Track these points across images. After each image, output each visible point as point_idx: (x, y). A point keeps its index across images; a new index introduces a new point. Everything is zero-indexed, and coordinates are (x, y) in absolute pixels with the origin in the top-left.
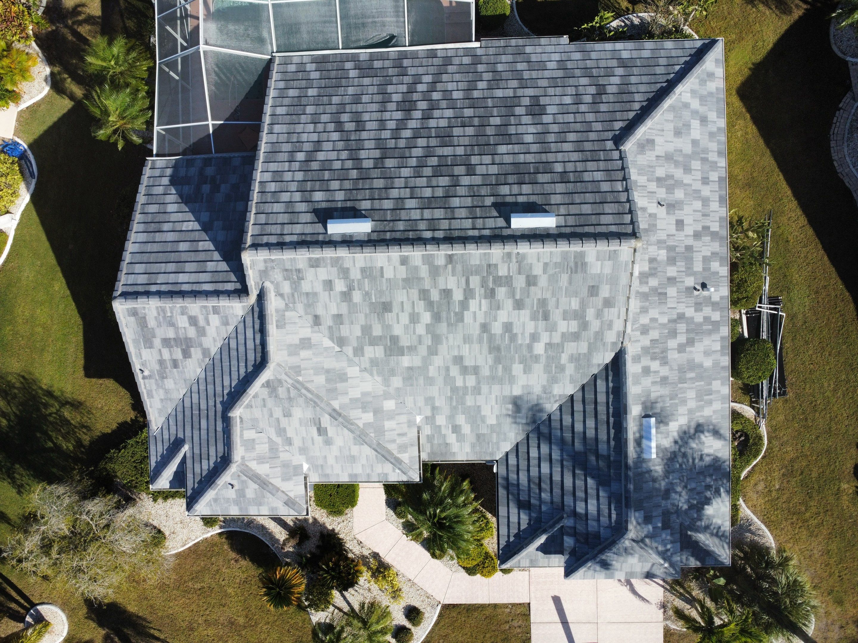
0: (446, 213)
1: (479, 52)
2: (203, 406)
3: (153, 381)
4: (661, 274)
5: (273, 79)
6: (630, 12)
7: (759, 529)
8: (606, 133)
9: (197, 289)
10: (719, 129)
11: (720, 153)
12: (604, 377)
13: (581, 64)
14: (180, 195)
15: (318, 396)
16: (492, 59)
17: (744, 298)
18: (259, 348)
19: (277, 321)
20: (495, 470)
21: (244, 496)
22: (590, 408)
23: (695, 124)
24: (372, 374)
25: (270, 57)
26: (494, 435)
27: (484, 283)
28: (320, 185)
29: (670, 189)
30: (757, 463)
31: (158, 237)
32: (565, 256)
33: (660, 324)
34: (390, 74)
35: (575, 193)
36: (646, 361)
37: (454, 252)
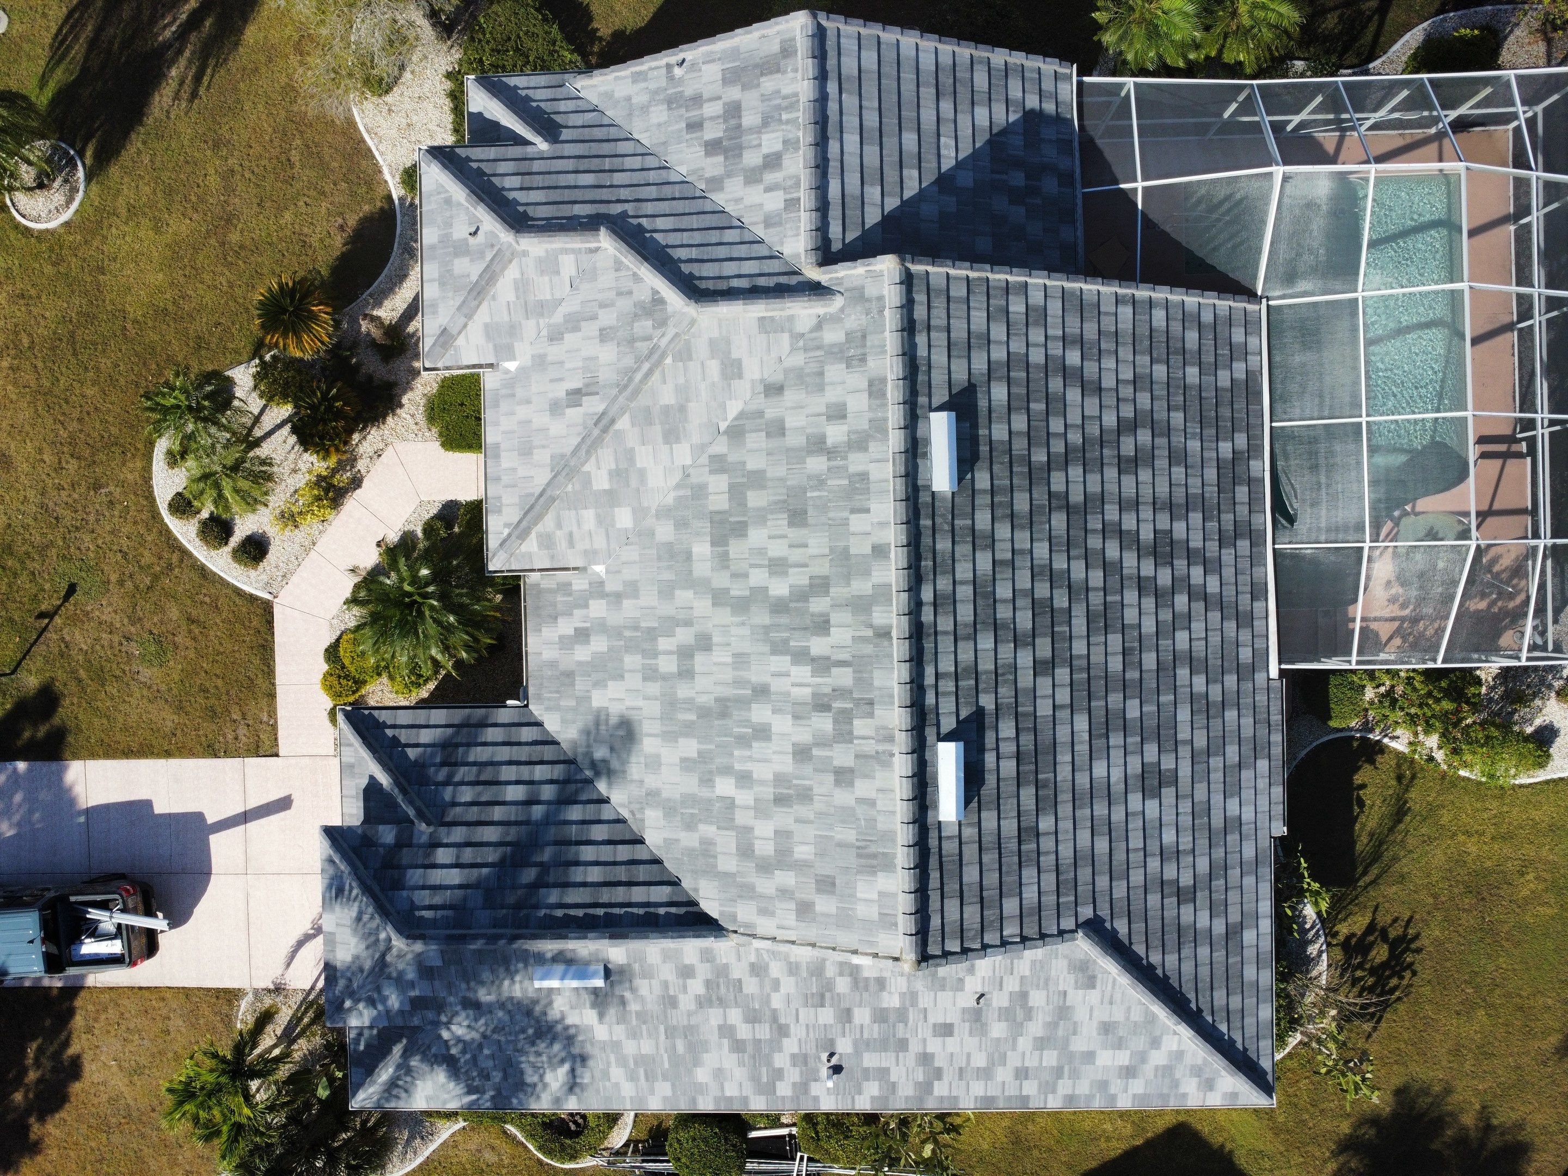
0: (966, 625)
1: (1260, 677)
2: (618, 178)
3: (663, 83)
4: (858, 998)
5: (1217, 302)
6: (1329, 939)
7: (415, 1153)
8: (1108, 905)
9: (830, 170)
10: (1113, 1098)
11: (1070, 1098)
12: (675, 899)
13: (1233, 859)
14: (1007, 131)
15: (636, 393)
16: (1246, 701)
17: (817, 1133)
18: (723, 285)
19: (772, 319)
20: (509, 702)
21: (456, 255)
22: (621, 873)
23: (1123, 1058)
24: (678, 486)
25: (1259, 293)
26: (573, 703)
27: (840, 692)
28: (1018, 395)
29: (1006, 1014)
30: (529, 1151)
31: (928, 93)
32: (888, 837)
33: (769, 996)
34: (1223, 516)
35: (1000, 854)
36: (703, 971)
37: (895, 641)
